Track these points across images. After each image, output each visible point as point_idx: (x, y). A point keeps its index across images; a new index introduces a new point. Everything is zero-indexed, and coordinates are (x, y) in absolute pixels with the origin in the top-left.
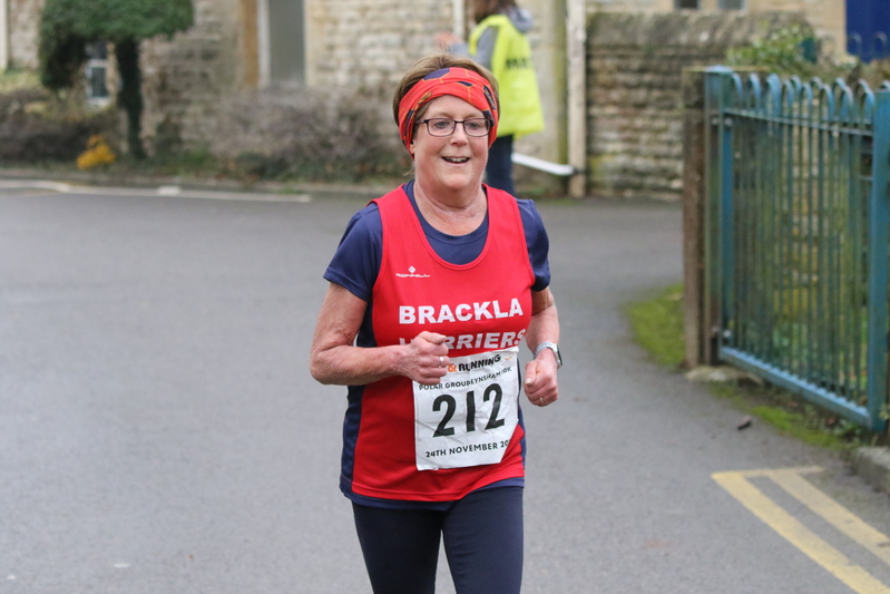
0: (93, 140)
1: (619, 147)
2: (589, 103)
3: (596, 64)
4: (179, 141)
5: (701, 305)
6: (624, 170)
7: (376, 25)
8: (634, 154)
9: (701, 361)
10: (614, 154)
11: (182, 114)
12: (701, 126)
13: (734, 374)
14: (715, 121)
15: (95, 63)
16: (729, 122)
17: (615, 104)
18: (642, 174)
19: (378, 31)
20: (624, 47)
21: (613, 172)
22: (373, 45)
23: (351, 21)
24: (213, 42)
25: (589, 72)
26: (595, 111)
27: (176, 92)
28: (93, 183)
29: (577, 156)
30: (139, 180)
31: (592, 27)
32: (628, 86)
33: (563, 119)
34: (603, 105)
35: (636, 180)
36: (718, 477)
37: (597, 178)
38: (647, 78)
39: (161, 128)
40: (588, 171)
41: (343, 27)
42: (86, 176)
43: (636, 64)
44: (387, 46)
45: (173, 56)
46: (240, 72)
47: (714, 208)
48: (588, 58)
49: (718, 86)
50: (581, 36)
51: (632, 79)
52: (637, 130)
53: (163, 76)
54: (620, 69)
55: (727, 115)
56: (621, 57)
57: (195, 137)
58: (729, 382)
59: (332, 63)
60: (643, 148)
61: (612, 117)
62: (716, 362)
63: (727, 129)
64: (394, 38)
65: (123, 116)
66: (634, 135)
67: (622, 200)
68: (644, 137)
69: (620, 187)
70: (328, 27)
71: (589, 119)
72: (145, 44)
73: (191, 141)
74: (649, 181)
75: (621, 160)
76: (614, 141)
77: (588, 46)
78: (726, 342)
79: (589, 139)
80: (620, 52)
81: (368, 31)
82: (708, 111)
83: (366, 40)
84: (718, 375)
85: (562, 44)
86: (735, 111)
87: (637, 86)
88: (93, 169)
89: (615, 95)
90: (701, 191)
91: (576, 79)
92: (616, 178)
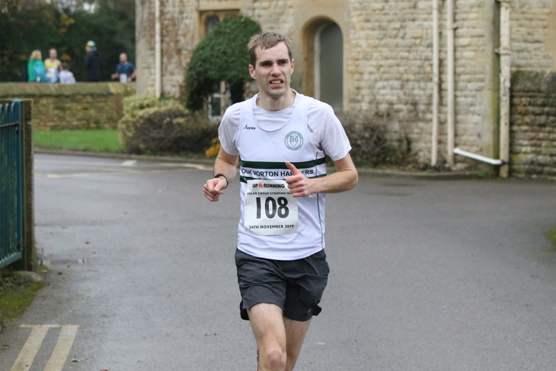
0: (214, 140)
1: (529, 149)
2: (511, 124)
3: (516, 100)
6: (532, 163)
7: (385, 76)
8: (539, 153)
10: (526, 153)
17: (527, 124)
18: (543, 165)
19: (387, 80)
20: (533, 91)
21: (525, 164)
22: (384, 88)
23: (371, 73)
25: (512, 105)
26: (515, 128)
29: (504, 154)
31: (514, 78)
32: (535, 114)
33: (497, 133)
34: (520, 125)
35: (539, 169)
37: (516, 167)
38: (546, 109)
40: (510, 163)
41: (366, 76)
43: (540, 101)
44: (392, 88)
48: (512, 97)
50: (508, 84)
51: (537, 110)
52: (539, 139)
54: (530, 104)
56: (531, 97)
59: (359, 97)
60: (543, 150)
61: (525, 131)
64: (397, 84)
66: (538, 143)
67: (530, 180)
68: (544, 143)
69: (529, 173)
70: (357, 76)
71: (511, 132)
72: (247, 85)
74: (546, 169)
75: (530, 157)
76: (526, 146)
77: (511, 90)
79: (511, 144)
80: (530, 94)
81: (381, 79)
83: (380, 84)
85: (497, 89)
87: (540, 114)
89: (527, 119)
91: (505, 110)
92: (527, 167)
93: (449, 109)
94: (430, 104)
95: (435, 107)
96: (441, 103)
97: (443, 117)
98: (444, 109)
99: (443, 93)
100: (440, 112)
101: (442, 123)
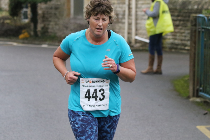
0: (23, 31)
1: (171, 37)
4: (48, 32)
5: (194, 80)
6: (172, 44)
8: (175, 39)
9: (194, 96)
10: (169, 39)
11: (49, 25)
12: (195, 31)
13: (203, 100)
14: (199, 30)
15: (25, 10)
16: (203, 30)
18: (177, 45)
20: (173, 9)
21: (169, 44)
24: (58, 5)
27: (47, 18)
28: (23, 43)
30: (36, 42)
35: (175, 47)
36: (198, 127)
38: (179, 18)
39: (43, 28)
42: (22, 41)
43: (176, 14)
45: (47, 8)
46: (65, 13)
47: (198, 54)
49: (200, 20)
51: (175, 18)
52: (176, 32)
53: (44, 14)
55: (203, 28)
56: (172, 12)
57: (52, 31)
58: (201, 102)
60: (178, 38)
62: (198, 96)
63: (203, 32)
65: (32, 25)
67: (171, 52)
68: (178, 34)
69: (171, 48)
72: (39, 5)
73: (51, 32)
74: (179, 47)
75: (171, 41)
78: (201, 91)
82: (198, 27)
84: (198, 100)
86: (205, 27)
87: (177, 20)
88: (23, 39)
90: (195, 49)
92: (170, 46)
93: (133, 17)
94: (124, 15)
95: (126, 16)
96: (130, 14)
97: (130, 21)
98: (131, 17)
99: (131, 10)
100: (129, 19)
101: (130, 24)
